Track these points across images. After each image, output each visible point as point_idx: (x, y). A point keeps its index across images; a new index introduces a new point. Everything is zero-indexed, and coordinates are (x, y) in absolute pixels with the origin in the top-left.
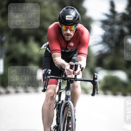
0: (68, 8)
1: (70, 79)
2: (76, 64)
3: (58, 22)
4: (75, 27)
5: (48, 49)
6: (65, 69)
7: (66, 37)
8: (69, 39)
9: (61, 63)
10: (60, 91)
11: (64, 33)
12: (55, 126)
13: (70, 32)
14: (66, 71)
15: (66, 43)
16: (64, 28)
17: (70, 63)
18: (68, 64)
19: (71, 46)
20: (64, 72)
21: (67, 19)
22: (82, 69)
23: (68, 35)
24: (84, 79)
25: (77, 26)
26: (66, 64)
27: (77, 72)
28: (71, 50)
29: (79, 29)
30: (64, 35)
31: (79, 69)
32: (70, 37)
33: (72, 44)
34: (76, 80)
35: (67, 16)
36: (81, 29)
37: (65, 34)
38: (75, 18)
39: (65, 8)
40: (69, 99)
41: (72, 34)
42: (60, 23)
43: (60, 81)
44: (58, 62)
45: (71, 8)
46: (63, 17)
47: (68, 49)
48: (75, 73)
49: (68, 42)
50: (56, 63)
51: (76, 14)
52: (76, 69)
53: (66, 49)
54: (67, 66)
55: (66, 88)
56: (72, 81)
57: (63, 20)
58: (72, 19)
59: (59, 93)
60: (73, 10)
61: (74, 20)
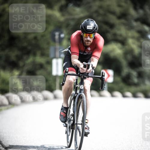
0: (88, 20)
1: (83, 76)
2: (89, 64)
3: (80, 31)
4: (94, 35)
5: (69, 51)
6: (79, 68)
7: (87, 42)
8: (89, 45)
9: (77, 63)
10: (77, 86)
11: (85, 39)
12: (72, 114)
13: (90, 39)
14: (80, 69)
15: (85, 48)
16: (85, 35)
17: (84, 63)
18: (82, 64)
19: (88, 50)
20: (79, 70)
21: (87, 28)
22: (93, 68)
23: (88, 41)
24: (95, 76)
25: (95, 34)
26: (81, 64)
27: (89, 70)
28: (88, 53)
29: (97, 37)
30: (84, 41)
31: (91, 68)
32: (89, 43)
33: (89, 49)
34: (88, 77)
35: (88, 26)
36: (98, 37)
37: (86, 41)
38: (94, 28)
39: (86, 20)
40: (82, 91)
41: (91, 40)
42: (82, 31)
43: (77, 77)
44: (75, 62)
45: (91, 20)
46: (84, 27)
47: (86, 53)
48: (88, 71)
49: (86, 47)
50: (73, 62)
51: (95, 25)
52: (88, 68)
53: (84, 52)
54: (81, 65)
55: (80, 83)
56: (85, 77)
57: (85, 29)
58: (92, 29)
59: (75, 87)
60: (93, 22)
61: (94, 29)
